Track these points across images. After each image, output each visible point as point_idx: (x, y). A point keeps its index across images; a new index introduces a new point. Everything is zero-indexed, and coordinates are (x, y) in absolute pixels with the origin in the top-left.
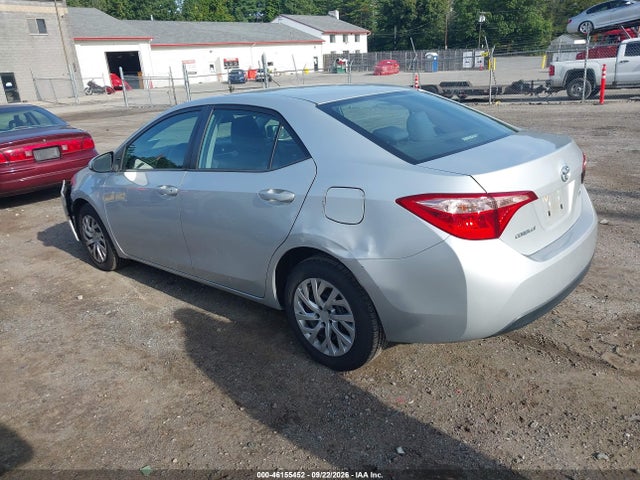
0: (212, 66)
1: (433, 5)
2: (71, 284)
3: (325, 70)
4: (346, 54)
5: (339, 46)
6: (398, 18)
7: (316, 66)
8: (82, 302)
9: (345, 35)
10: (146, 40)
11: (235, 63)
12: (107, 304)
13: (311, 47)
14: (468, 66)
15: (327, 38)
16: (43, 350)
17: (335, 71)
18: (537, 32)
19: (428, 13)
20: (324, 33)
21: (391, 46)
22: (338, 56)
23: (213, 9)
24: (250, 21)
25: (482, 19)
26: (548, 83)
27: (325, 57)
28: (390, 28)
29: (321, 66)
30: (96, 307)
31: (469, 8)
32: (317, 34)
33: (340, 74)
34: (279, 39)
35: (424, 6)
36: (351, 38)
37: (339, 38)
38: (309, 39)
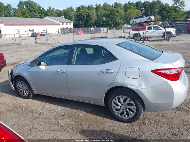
0: (25, 31)
1: (91, 15)
2: (17, 105)
3: (61, 33)
4: (67, 28)
5: (65, 26)
6: (81, 18)
7: (58, 31)
8: (25, 111)
9: (67, 23)
10: (2, 23)
11: (33, 30)
12: (35, 110)
13: (57, 26)
14: (103, 32)
15: (61, 23)
16: (21, 129)
17: (64, 33)
18: (119, 23)
19: (89, 17)
20: (61, 22)
21: (79, 26)
22: (65, 29)
23: (24, 14)
24: (36, 18)
25: (104, 19)
26: (129, 37)
27: (61, 29)
28: (79, 21)
29: (60, 32)
30: (31, 111)
31: (101, 16)
32: (59, 22)
33: (66, 34)
34: (46, 23)
35: (88, 15)
36: (68, 24)
37: (65, 24)
38: (56, 24)
